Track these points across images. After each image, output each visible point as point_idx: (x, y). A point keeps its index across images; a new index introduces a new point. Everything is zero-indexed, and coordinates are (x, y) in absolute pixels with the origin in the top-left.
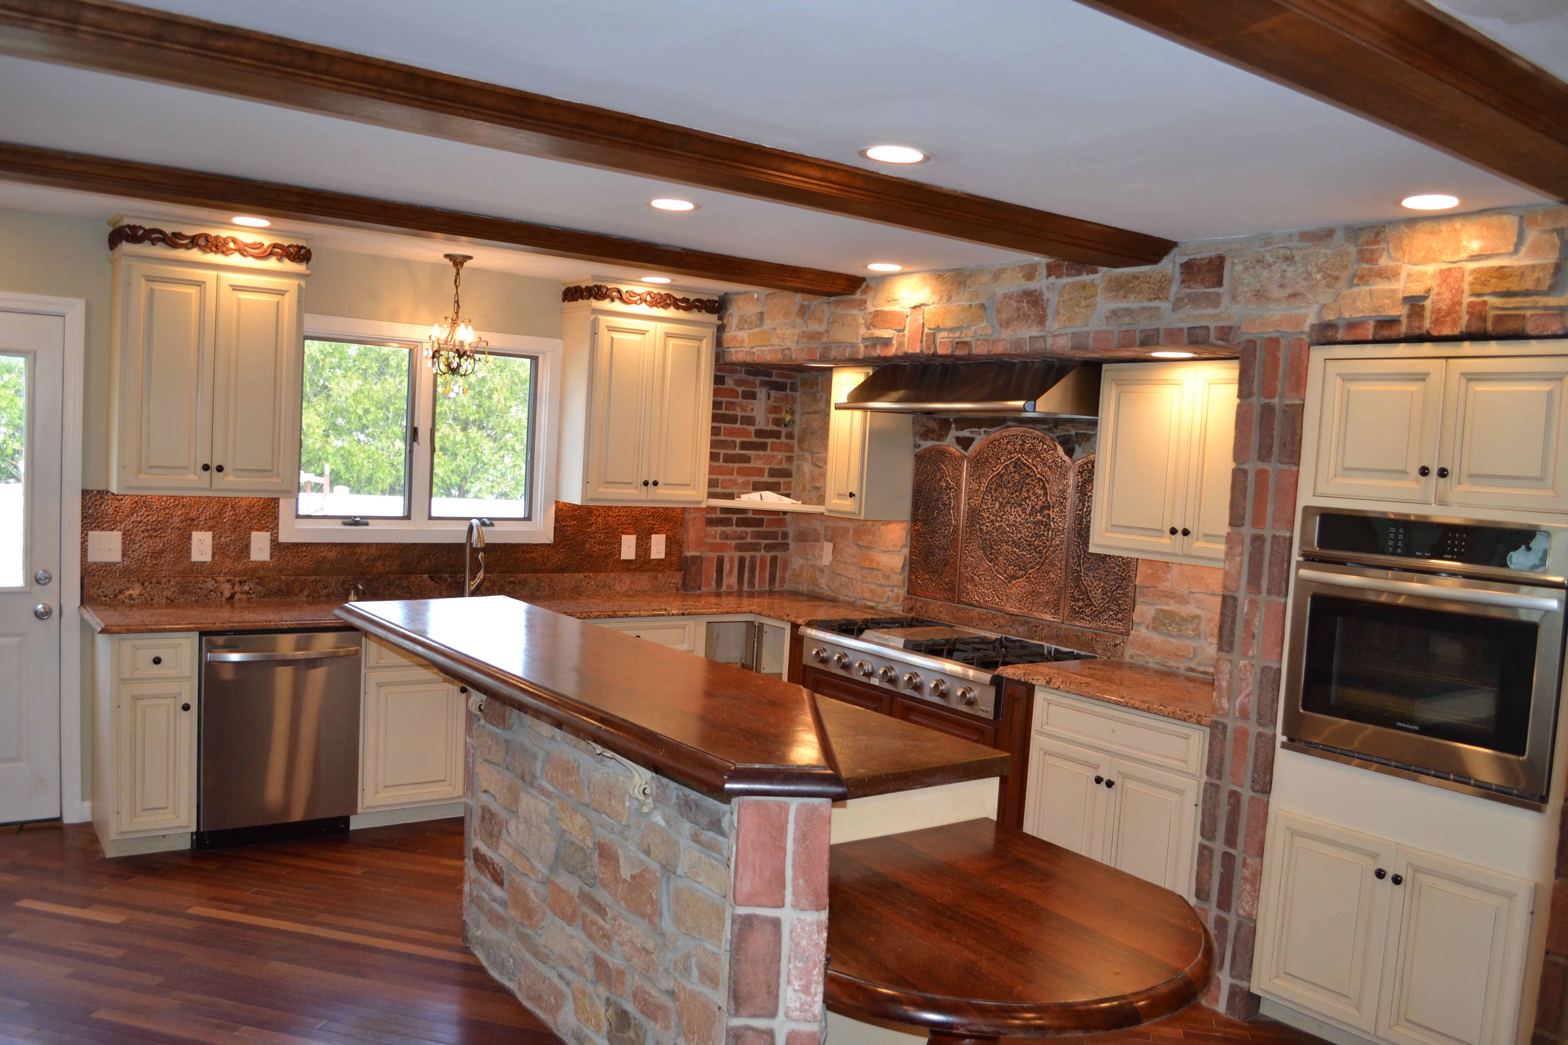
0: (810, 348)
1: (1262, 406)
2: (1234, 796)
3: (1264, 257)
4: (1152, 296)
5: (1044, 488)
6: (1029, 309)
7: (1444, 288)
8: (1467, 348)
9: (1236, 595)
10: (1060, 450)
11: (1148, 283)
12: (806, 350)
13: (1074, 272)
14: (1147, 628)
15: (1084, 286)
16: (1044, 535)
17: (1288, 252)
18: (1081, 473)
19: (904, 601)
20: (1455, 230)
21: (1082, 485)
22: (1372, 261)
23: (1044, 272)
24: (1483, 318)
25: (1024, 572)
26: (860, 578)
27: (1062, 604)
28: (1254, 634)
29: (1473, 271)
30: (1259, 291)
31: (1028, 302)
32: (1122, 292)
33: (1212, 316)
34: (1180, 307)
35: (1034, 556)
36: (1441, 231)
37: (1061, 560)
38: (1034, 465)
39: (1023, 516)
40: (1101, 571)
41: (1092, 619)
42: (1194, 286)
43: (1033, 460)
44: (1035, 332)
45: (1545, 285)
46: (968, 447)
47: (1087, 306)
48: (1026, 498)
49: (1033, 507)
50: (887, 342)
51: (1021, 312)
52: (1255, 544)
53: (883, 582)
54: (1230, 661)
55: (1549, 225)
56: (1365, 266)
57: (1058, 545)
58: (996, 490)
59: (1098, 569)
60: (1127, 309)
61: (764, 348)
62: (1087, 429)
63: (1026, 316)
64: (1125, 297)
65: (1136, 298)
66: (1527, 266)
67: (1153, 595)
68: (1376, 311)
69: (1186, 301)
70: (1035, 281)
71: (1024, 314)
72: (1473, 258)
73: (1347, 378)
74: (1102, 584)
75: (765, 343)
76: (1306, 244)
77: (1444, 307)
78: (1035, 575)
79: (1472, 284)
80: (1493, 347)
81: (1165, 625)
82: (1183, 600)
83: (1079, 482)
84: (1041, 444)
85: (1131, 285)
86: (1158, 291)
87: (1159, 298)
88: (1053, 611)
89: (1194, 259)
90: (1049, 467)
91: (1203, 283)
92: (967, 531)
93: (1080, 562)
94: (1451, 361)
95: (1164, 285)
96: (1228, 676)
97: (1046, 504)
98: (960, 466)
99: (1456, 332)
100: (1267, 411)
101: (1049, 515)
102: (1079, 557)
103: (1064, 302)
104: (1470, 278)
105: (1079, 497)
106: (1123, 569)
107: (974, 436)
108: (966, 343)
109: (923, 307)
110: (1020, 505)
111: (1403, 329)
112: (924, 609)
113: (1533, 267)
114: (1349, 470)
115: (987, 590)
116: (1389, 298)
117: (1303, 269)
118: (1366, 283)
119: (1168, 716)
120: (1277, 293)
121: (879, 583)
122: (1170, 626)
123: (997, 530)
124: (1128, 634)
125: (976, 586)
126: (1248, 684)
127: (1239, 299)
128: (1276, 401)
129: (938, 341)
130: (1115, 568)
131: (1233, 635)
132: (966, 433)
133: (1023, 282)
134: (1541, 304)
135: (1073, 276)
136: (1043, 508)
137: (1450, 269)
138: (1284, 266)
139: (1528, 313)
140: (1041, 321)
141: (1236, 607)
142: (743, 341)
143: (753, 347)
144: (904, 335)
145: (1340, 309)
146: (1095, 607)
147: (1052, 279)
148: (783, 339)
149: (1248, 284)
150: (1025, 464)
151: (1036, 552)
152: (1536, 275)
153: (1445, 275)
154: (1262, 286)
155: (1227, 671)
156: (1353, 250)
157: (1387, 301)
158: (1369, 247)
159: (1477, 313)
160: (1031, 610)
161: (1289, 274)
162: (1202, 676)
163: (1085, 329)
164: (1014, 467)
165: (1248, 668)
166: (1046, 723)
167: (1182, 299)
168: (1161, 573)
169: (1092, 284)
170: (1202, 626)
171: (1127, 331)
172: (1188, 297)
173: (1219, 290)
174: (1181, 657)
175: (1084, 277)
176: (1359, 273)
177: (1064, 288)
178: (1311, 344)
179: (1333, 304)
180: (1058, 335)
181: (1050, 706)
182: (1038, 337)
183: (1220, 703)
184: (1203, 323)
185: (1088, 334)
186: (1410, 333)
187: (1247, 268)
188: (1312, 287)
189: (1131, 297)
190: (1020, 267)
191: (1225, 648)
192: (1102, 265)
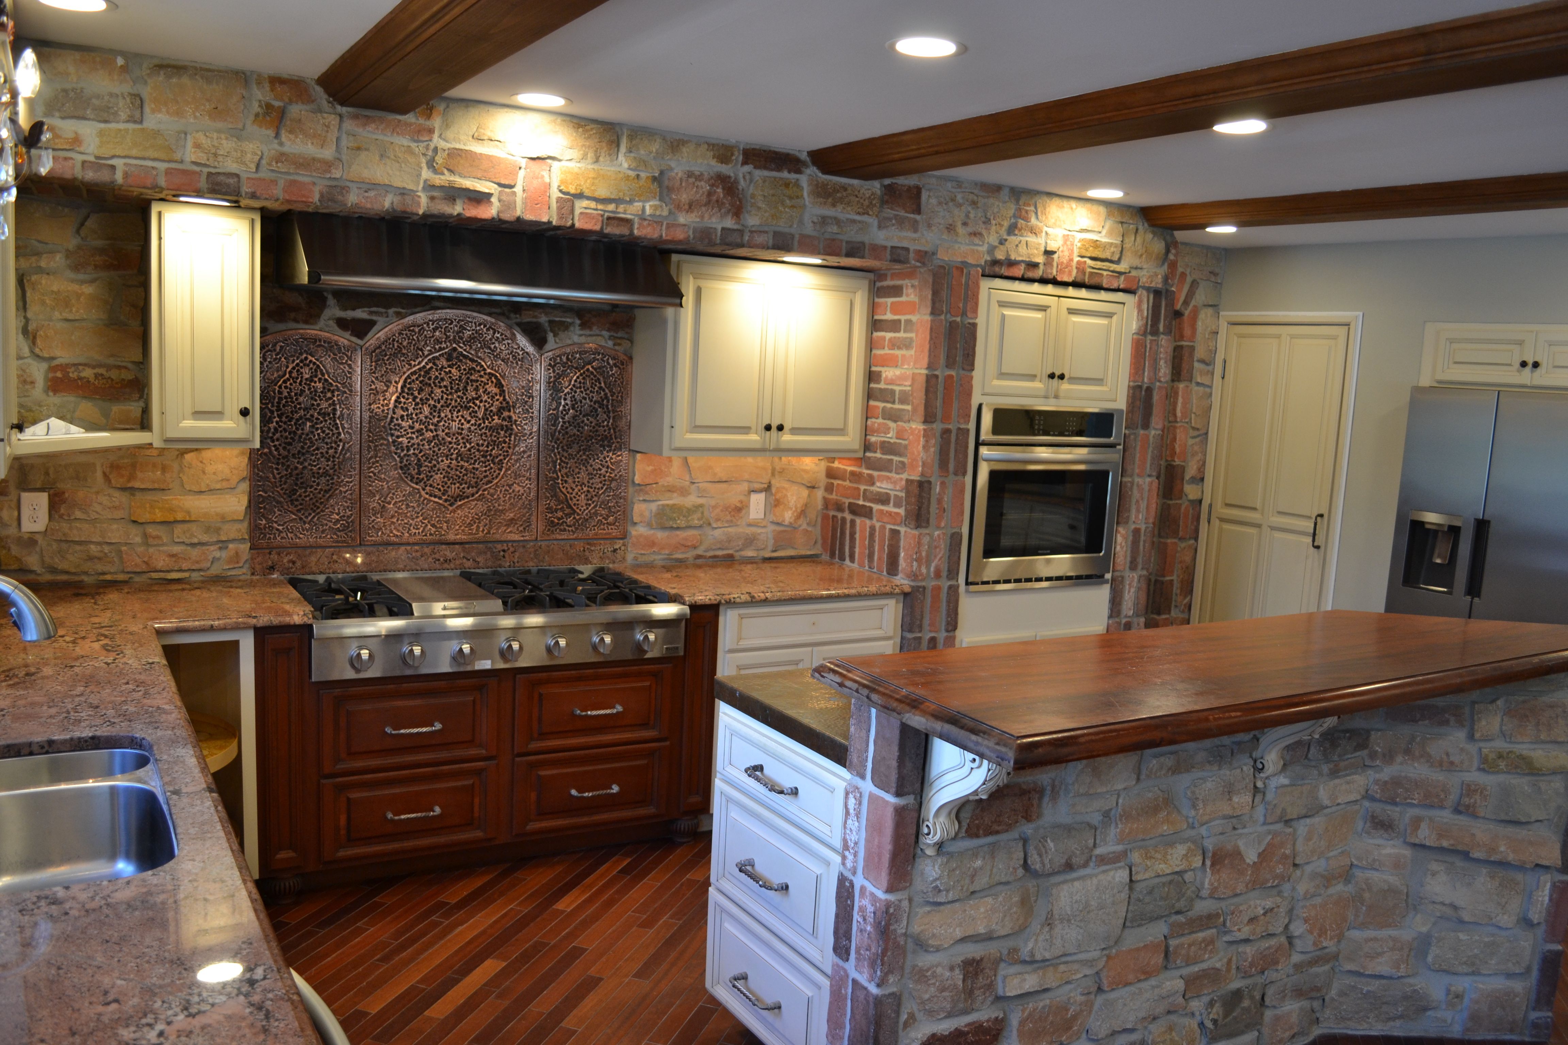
0: (293, 183)
1: (950, 323)
2: (933, 640)
3: (956, 196)
4: (861, 210)
5: (499, 385)
6: (724, 197)
7: (1065, 249)
8: (1071, 291)
9: (930, 480)
10: (522, 341)
11: (857, 196)
12: (281, 183)
13: (773, 166)
14: (649, 525)
15: (787, 185)
16: (505, 442)
18: (553, 367)
19: (252, 559)
20: (1072, 208)
21: (554, 382)
22: (1027, 220)
23: (741, 158)
24: (1084, 273)
25: (475, 490)
26: (138, 540)
27: (534, 518)
28: (944, 509)
29: (1080, 240)
30: (951, 225)
31: (723, 189)
32: (830, 200)
33: (914, 240)
34: (887, 227)
35: (491, 468)
36: (1063, 207)
37: (530, 469)
38: (480, 358)
39: (473, 422)
40: (583, 475)
41: (577, 529)
42: (896, 209)
43: (477, 352)
44: (729, 223)
45: (1116, 258)
46: (366, 334)
48: (473, 399)
49: (486, 410)
50: (480, 198)
51: (714, 198)
52: (945, 436)
53: (205, 538)
54: (929, 534)
56: (1022, 222)
57: (524, 452)
58: (421, 390)
59: (579, 473)
60: (836, 218)
61: (150, 164)
62: (566, 317)
63: (719, 204)
64: (834, 205)
65: (844, 208)
66: (1109, 243)
67: (656, 491)
68: (1029, 257)
69: (894, 221)
70: (730, 166)
71: (717, 201)
72: (1082, 231)
73: (1003, 304)
74: (585, 489)
75: (151, 153)
76: (984, 194)
77: (1065, 262)
78: (492, 491)
79: (1080, 248)
80: (1083, 293)
82: (684, 492)
83: (550, 377)
84: (491, 332)
85: (838, 195)
86: (868, 206)
87: (868, 214)
88: (521, 529)
89: (895, 184)
90: (503, 360)
91: (904, 207)
92: (369, 447)
93: (555, 467)
94: (1061, 299)
95: (874, 202)
96: (927, 547)
97: (504, 404)
98: (350, 358)
99: (1070, 280)
100: (952, 328)
101: (510, 417)
102: (554, 462)
103: (765, 196)
104: (1079, 245)
105: (551, 395)
106: (612, 469)
107: (374, 318)
108: (628, 222)
109: (549, 161)
110: (467, 408)
111: (1039, 273)
112: (298, 564)
113: (1112, 244)
114: (1004, 375)
115: (413, 519)
116: (1037, 249)
117: (982, 214)
118: (1022, 235)
119: (877, 595)
120: (961, 230)
121: (195, 541)
123: (429, 442)
124: (624, 537)
125: (393, 517)
126: (941, 550)
127: (933, 228)
128: (958, 319)
129: (577, 212)
130: (600, 470)
131: (929, 513)
132: (361, 314)
133: (713, 162)
134: (1111, 269)
135: (772, 170)
136: (500, 410)
137: (1068, 235)
138: (970, 209)
139: (1105, 273)
140: (737, 212)
141: (930, 489)
142: (77, 140)
143: (113, 157)
144: (514, 193)
145: (1007, 251)
146: (578, 514)
147: (748, 168)
148: (215, 155)
149: (944, 217)
150: (465, 357)
151: (494, 464)
152: (1112, 249)
153: (1066, 238)
154: (954, 221)
155: (926, 543)
156: (1014, 207)
158: (1026, 208)
159: (1081, 268)
160: (489, 533)
161: (972, 216)
162: (711, 560)
163: (787, 230)
164: (448, 360)
165: (941, 536)
166: (740, 638)
167: (890, 219)
168: (663, 468)
169: (797, 184)
170: (706, 513)
171: (834, 240)
172: (896, 219)
173: (918, 217)
174: (688, 546)
175: (785, 174)
176: (1019, 226)
177: (764, 182)
178: (982, 275)
179: (1001, 247)
180: (755, 232)
181: (744, 620)
182: (734, 230)
183: (920, 570)
184: (905, 244)
185: (793, 236)
186: (1045, 276)
187: (940, 203)
188: (988, 229)
189: (840, 207)
190: (709, 144)
191: (924, 525)
192: (807, 166)
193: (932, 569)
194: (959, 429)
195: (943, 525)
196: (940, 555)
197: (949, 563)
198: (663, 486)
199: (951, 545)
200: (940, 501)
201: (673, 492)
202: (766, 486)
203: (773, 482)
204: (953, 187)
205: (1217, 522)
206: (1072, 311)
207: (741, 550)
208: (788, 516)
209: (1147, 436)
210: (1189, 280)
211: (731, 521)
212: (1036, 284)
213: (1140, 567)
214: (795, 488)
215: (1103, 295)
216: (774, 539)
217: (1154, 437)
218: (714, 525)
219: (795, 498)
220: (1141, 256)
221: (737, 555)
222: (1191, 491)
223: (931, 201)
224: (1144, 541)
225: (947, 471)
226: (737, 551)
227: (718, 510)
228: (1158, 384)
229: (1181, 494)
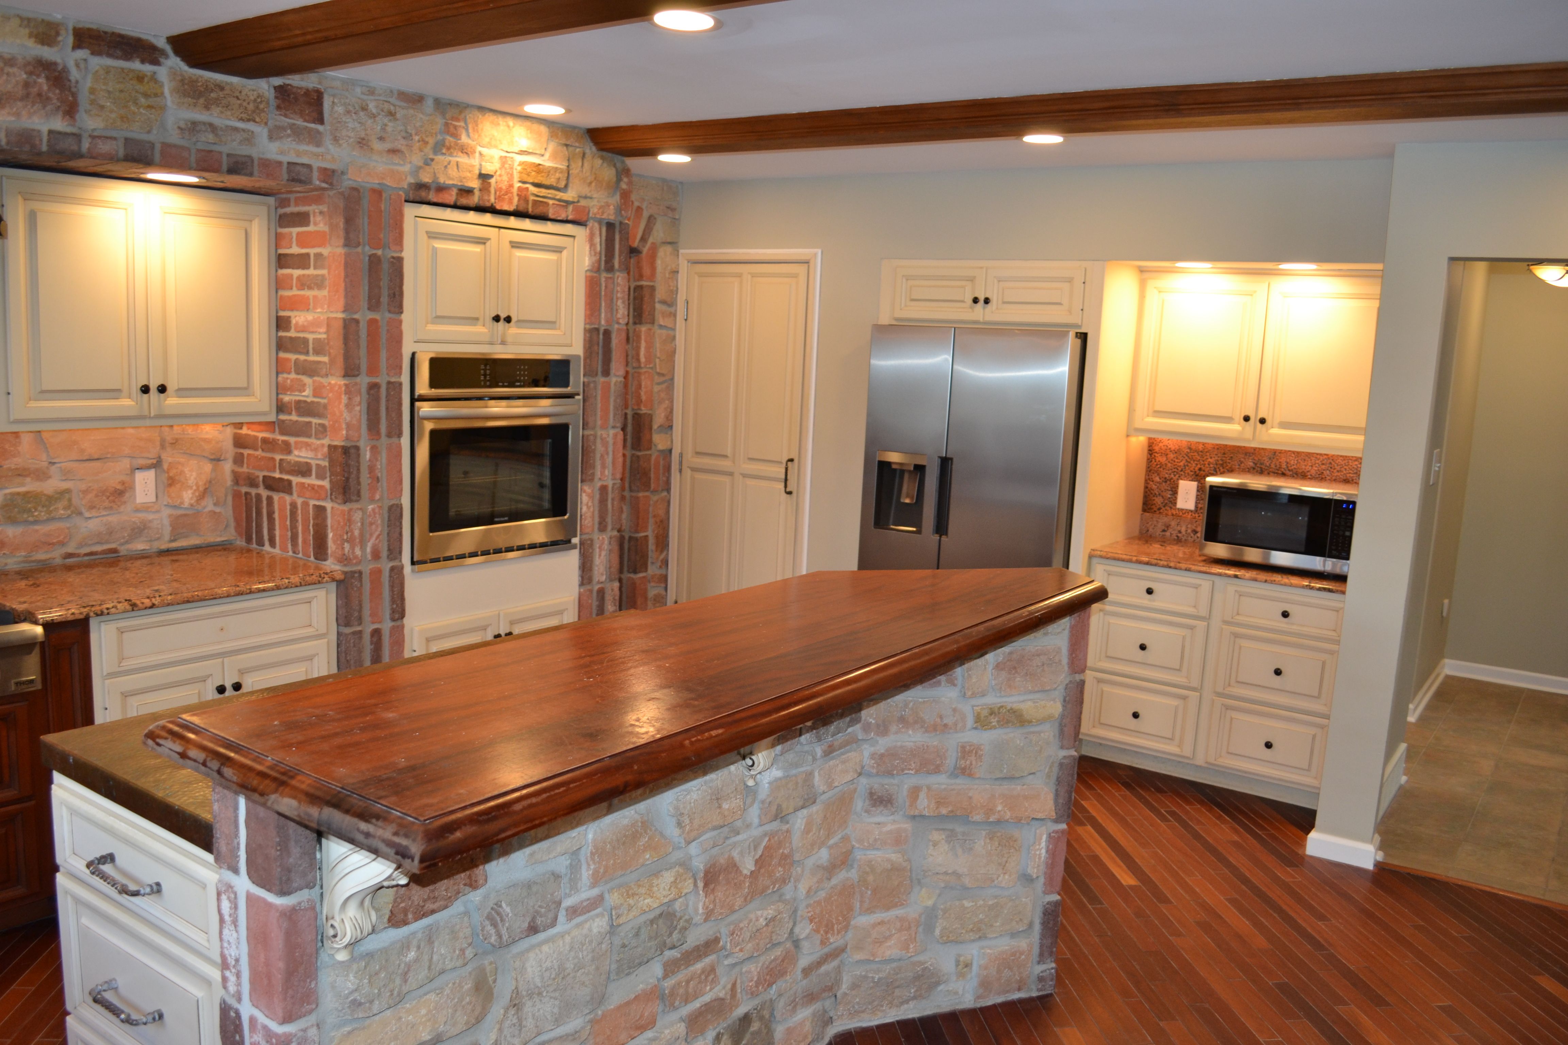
1: (370, 256)
2: (377, 633)
3: (367, 105)
4: (244, 116)
6: (49, 89)
7: (503, 173)
8: (513, 222)
9: (358, 444)
11: (238, 98)
13: (119, 53)
15: (140, 78)
17: (392, 108)
20: (508, 126)
22: (456, 136)
23: (71, 40)
24: (526, 201)
28: (378, 478)
29: (521, 164)
30: (363, 139)
31: (47, 78)
32: (202, 101)
33: (317, 155)
34: (280, 138)
36: (499, 124)
42: (292, 116)
44: (59, 124)
45: (562, 184)
47: (150, 107)
51: (35, 90)
52: (372, 392)
54: (361, 509)
55: (564, 141)
56: (451, 139)
60: (211, 125)
63: (42, 98)
64: (207, 108)
65: (221, 112)
66: (553, 168)
67: (2, 477)
68: (461, 181)
69: (289, 131)
70: (55, 49)
71: (39, 95)
72: (522, 153)
73: (433, 236)
76: (403, 104)
77: (504, 187)
79: (520, 173)
80: (527, 224)
81: (29, 511)
82: (41, 475)
85: (213, 95)
86: (254, 112)
87: (254, 121)
89: (288, 85)
91: (301, 114)
94: (502, 230)
95: (261, 106)
96: (359, 524)
99: (511, 208)
100: (374, 262)
103: (109, 92)
104: (519, 168)
111: (475, 200)
113: (556, 168)
114: (440, 319)
116: (470, 172)
117: (402, 128)
118: (451, 155)
119: (301, 585)
120: (377, 145)
122: (36, 510)
126: (377, 526)
127: (341, 142)
128: (380, 252)
131: (359, 483)
133: (31, 43)
134: (558, 197)
135: (117, 58)
137: (506, 157)
138: (386, 120)
139: (551, 202)
140: (70, 110)
141: (359, 455)
145: (435, 173)
147: (82, 54)
149: (353, 129)
152: (557, 175)
153: (504, 160)
154: (367, 135)
155: (358, 519)
156: (440, 121)
157: (469, 175)
158: (454, 123)
159: (523, 196)
161: (389, 129)
162: (87, 558)
163: (144, 137)
165: (377, 511)
166: (121, 659)
167: (283, 129)
168: (7, 446)
169: (153, 78)
170: (76, 501)
171: (211, 151)
172: (291, 128)
173: (320, 128)
174: (53, 544)
175: (136, 65)
176: (447, 144)
177: (108, 72)
178: (406, 201)
179: (427, 167)
180: (99, 137)
181: (125, 635)
182: (66, 134)
183: (353, 553)
184: (305, 160)
185: (152, 145)
186: (482, 204)
187: (349, 112)
188: (410, 147)
189: (216, 111)
190: (22, 19)
191: (354, 498)
192: (167, 57)
193: (369, 550)
194: (389, 383)
195: (377, 497)
196: (377, 533)
197: (389, 541)
198: (9, 469)
199: (389, 520)
200: (371, 469)
201: (26, 476)
202: (155, 461)
203: (164, 456)
204: (363, 93)
205: (689, 472)
206: (515, 245)
207: (127, 542)
208: (188, 497)
209: (609, 384)
210: (645, 214)
211: (111, 508)
212: (472, 213)
213: (609, 527)
214: (193, 462)
215: (550, 227)
216: (171, 525)
217: (615, 384)
218: (87, 515)
219: (194, 474)
220: (590, 183)
221: (124, 550)
222: (659, 441)
223: (336, 108)
224: (613, 499)
225: (378, 433)
226: (122, 544)
227: (90, 496)
228: (616, 326)
229: (650, 444)
